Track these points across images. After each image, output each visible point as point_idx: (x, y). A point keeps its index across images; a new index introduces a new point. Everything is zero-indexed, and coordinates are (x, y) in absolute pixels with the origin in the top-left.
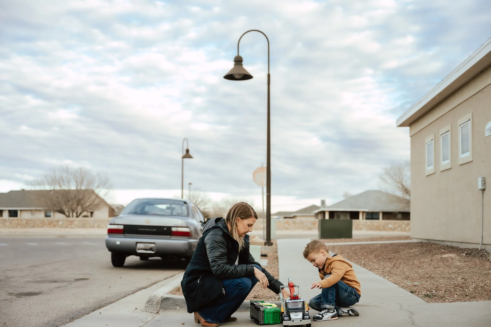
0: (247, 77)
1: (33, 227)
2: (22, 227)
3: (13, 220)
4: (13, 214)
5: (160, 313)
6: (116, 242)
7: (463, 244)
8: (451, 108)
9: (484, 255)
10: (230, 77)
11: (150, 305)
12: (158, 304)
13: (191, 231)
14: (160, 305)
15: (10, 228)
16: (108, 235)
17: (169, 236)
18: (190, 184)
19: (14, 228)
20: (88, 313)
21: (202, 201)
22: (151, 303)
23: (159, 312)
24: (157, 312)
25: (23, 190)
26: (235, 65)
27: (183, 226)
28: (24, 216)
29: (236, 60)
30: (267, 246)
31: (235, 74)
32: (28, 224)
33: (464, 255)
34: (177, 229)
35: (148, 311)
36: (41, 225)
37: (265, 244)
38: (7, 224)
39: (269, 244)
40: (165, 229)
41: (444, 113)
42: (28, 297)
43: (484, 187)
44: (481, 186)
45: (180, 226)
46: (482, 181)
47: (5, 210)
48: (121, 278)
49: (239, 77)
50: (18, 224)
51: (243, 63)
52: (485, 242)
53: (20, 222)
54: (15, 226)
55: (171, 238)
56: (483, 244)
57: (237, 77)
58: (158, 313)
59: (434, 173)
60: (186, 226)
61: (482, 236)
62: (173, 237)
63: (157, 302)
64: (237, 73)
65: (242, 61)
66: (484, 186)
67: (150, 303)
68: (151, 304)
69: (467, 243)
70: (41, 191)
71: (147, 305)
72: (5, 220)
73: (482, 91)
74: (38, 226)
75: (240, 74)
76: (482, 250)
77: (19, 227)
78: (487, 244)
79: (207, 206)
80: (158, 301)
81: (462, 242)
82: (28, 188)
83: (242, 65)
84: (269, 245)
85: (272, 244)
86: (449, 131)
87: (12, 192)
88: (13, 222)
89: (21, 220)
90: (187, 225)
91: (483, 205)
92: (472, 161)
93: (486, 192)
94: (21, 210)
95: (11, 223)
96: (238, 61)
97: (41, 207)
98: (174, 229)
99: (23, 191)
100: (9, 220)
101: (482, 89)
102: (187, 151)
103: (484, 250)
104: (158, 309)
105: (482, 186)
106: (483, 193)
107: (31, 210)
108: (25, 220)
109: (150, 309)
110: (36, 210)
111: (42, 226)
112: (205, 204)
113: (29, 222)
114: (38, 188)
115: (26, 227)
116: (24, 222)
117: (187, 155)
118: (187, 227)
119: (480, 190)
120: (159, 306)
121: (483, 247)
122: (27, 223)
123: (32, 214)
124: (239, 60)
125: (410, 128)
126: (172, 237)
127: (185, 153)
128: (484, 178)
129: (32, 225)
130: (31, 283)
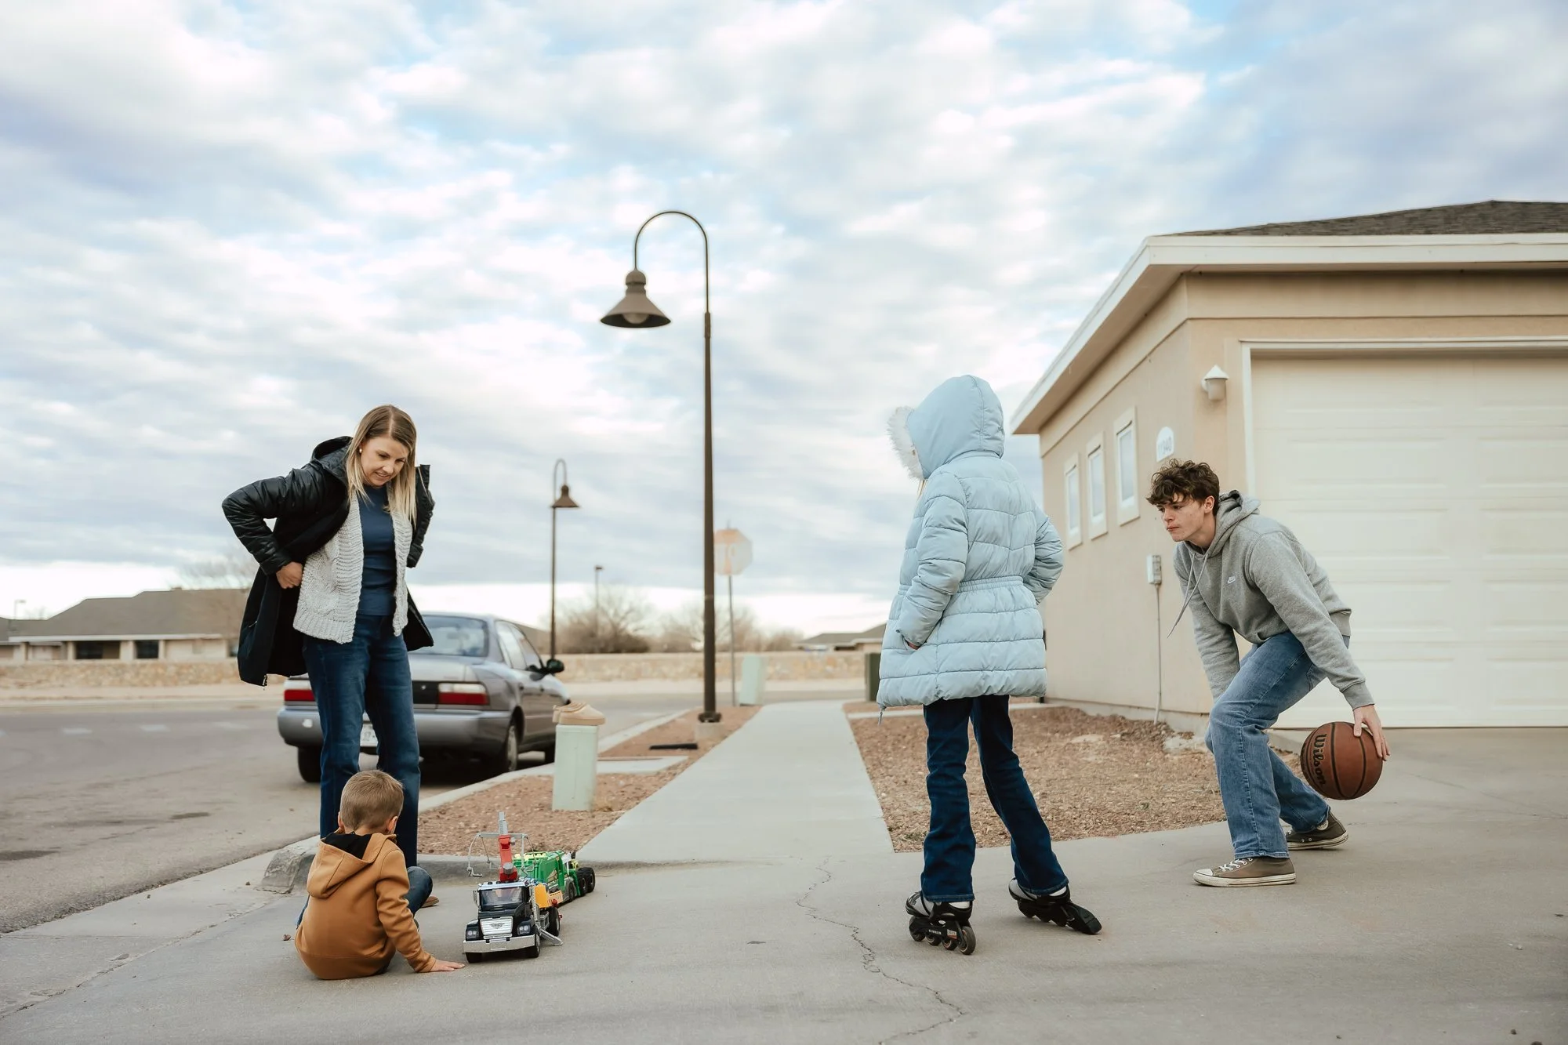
0: (656, 320)
1: (193, 683)
2: (165, 685)
3: (143, 666)
4: (147, 650)
5: (292, 893)
6: (303, 721)
7: (1134, 711)
8: (1102, 396)
9: (1159, 736)
10: (615, 320)
11: (275, 875)
12: (292, 870)
13: (487, 691)
14: (296, 872)
15: (133, 685)
16: (286, 704)
17: (433, 706)
18: (598, 568)
19: (146, 686)
20: (121, 898)
21: (631, 610)
22: (277, 869)
23: (291, 889)
24: (288, 889)
25: (179, 589)
26: (628, 292)
27: (467, 680)
28: (173, 656)
29: (630, 281)
30: (707, 724)
31: (627, 314)
32: (182, 675)
33: (1118, 736)
34: (453, 689)
35: (268, 888)
36: (214, 678)
37: (702, 718)
38: (128, 676)
39: (711, 719)
40: (424, 687)
41: (1092, 406)
42: (10, 863)
43: (1158, 578)
44: (1152, 576)
45: (460, 680)
46: (1153, 563)
47: (126, 641)
48: (292, 810)
49: (639, 321)
50: (157, 676)
51: (646, 287)
52: (1165, 706)
53: (160, 671)
54: (147, 682)
55: (438, 710)
56: (1161, 710)
57: (631, 320)
58: (289, 892)
59: (1081, 544)
60: (475, 680)
61: (1158, 690)
62: (442, 708)
63: (290, 867)
64: (631, 311)
65: (644, 283)
66: (1158, 574)
67: (274, 870)
68: (277, 871)
69: (1138, 708)
70: (218, 591)
71: (267, 875)
72: (122, 666)
73: (1149, 358)
74: (208, 681)
75: (639, 315)
76: (1160, 724)
77: (159, 683)
78: (1169, 711)
79: (644, 623)
80: (294, 865)
81: (1130, 707)
82: (188, 584)
83: (644, 292)
84: (711, 721)
85: (717, 718)
86: (1099, 446)
87: (145, 596)
88: (143, 671)
89: (164, 667)
90: (477, 677)
91: (1159, 619)
92: (1139, 518)
93: (1163, 588)
94: (167, 641)
95: (137, 674)
96: (636, 283)
97: (214, 631)
98: (444, 689)
99: (177, 592)
100: (134, 666)
101: (1150, 353)
102: (565, 490)
103: (1165, 724)
104: (291, 882)
105: (1155, 575)
106: (1158, 590)
107: (193, 640)
108: (175, 665)
109: (274, 884)
110: (204, 640)
111: (218, 682)
112: (640, 617)
113: (185, 671)
114: (209, 584)
115: (176, 684)
116: (172, 670)
117: (565, 500)
118: (478, 683)
119: (1152, 583)
120: (293, 876)
121: (1162, 718)
122: (178, 674)
123: (195, 651)
124: (637, 280)
125: (1041, 438)
126: (440, 706)
127: (559, 495)
128: (1157, 557)
129: (191, 678)
130: (52, 826)
